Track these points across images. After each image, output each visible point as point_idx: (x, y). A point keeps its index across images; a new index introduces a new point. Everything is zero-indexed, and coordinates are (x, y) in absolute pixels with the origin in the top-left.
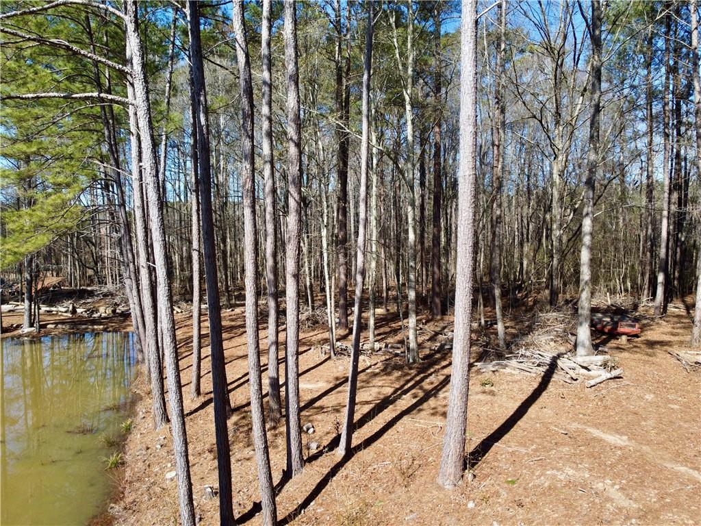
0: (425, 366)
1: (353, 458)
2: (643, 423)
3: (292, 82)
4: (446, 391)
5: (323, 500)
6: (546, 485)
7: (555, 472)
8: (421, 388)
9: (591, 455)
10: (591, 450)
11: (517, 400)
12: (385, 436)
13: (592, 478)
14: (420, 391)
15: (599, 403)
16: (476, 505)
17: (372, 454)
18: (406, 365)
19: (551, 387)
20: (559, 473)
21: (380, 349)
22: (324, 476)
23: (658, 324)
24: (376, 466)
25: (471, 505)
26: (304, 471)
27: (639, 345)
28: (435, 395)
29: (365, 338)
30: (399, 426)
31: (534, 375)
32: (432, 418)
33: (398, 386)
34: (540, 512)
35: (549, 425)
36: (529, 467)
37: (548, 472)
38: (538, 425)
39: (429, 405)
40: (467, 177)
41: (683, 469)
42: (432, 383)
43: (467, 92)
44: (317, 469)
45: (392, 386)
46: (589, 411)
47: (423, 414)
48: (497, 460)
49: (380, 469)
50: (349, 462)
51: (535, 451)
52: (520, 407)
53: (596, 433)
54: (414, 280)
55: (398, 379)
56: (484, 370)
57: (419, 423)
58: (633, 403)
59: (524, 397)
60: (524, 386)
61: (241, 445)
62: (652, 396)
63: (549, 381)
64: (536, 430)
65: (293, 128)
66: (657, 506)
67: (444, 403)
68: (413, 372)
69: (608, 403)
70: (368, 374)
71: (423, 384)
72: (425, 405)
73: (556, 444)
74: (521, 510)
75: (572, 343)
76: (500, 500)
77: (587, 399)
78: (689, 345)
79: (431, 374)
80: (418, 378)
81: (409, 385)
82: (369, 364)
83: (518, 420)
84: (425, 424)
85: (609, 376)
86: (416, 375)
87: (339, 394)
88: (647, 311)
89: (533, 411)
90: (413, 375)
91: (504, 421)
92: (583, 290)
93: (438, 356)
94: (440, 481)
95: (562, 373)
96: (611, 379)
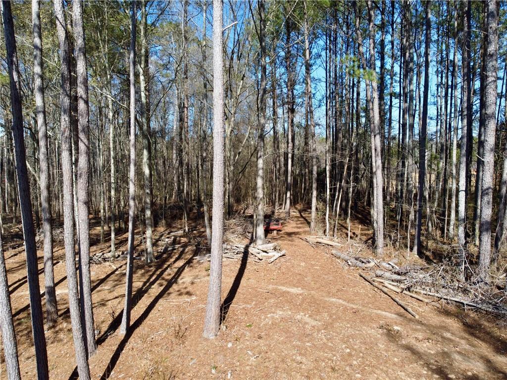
0: (159, 263)
1: (133, 335)
2: (306, 279)
3: (82, 54)
4: (182, 279)
5: (120, 369)
6: (270, 323)
7: (272, 314)
8: (163, 279)
9: (287, 301)
10: (286, 299)
11: (231, 277)
12: (150, 315)
13: (293, 314)
14: (163, 281)
15: (279, 272)
16: (233, 345)
17: (146, 329)
18: (146, 265)
19: (248, 266)
20: (275, 315)
21: (119, 256)
22: (114, 352)
23: (288, 222)
24: (153, 337)
25: (230, 345)
26: (97, 351)
27: (283, 236)
28: (176, 282)
29: (101, 249)
30: (158, 306)
31: (237, 260)
32: (180, 297)
33: (145, 280)
34: (273, 339)
35: (256, 289)
36: (256, 315)
37: (269, 316)
38: (250, 290)
39: (174, 289)
40: (220, 133)
41: (334, 300)
42: (170, 275)
43: (218, 78)
44: (108, 348)
45: (141, 280)
46: (275, 277)
47: (172, 296)
48: (236, 315)
49: (157, 337)
50: (131, 338)
51: (256, 305)
52: (235, 281)
53: (284, 289)
54: (150, 203)
55: (143, 275)
56: (202, 261)
57: (173, 302)
58: (297, 269)
59: (235, 274)
60: (232, 268)
61: (25, 345)
62: (304, 263)
63: (246, 263)
64: (250, 293)
65: (82, 89)
66: (330, 321)
67: (184, 286)
68: (153, 269)
69: (284, 271)
70: (118, 274)
71: (164, 276)
72: (171, 290)
73: (266, 299)
74: (261, 341)
75: (249, 238)
76: (247, 338)
77: (271, 270)
78: (309, 233)
79: (166, 268)
80: (158, 273)
81: (154, 278)
82: (115, 268)
83: (237, 288)
84: (177, 302)
85: (280, 255)
86: (155, 271)
87: (100, 293)
88: (279, 215)
89: (243, 281)
90: (153, 271)
91: (229, 291)
92: (259, 204)
93: (165, 256)
94: (205, 335)
95: (252, 256)
96: (281, 256)
